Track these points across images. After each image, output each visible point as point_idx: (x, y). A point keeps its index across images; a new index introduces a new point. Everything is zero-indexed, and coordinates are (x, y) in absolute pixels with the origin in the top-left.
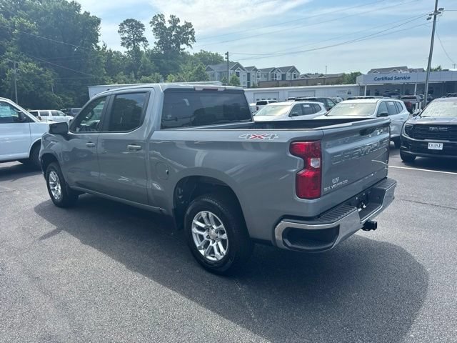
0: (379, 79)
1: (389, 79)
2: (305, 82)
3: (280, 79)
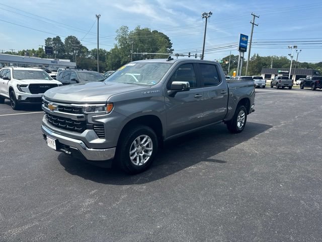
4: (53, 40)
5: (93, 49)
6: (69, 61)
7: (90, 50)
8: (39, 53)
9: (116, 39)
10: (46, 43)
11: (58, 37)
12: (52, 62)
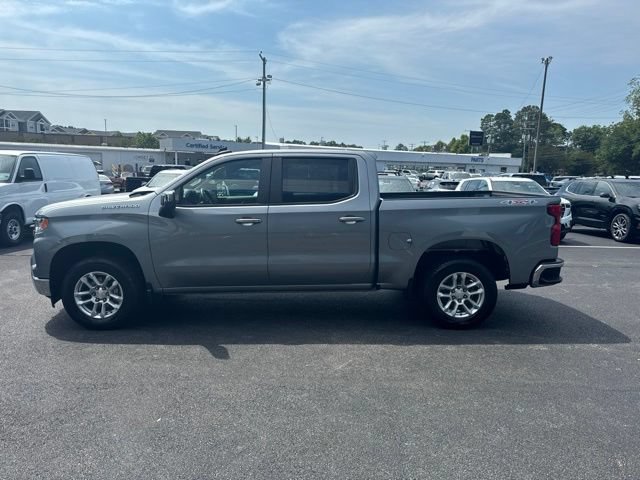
0: (192, 146)
1: (204, 147)
2: (70, 139)
3: (16, 128)
4: (496, 119)
5: (577, 127)
6: (508, 155)
7: (570, 129)
8: (459, 146)
9: (628, 100)
10: (482, 125)
11: (506, 111)
12: (473, 159)
